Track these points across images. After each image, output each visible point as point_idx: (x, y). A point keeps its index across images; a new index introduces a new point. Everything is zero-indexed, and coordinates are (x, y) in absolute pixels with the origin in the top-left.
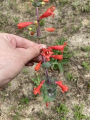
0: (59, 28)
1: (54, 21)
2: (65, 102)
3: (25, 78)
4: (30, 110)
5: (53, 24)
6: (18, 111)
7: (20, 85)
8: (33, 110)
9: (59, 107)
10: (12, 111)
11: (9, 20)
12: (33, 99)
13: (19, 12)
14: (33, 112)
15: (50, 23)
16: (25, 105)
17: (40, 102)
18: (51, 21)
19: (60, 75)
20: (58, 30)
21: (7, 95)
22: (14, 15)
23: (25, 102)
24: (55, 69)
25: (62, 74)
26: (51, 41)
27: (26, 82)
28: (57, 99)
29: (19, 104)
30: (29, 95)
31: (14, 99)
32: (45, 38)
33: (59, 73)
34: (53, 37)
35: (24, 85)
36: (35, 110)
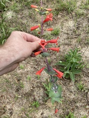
0: (73, 38)
1: (69, 32)
2: (74, 111)
3: (37, 83)
4: (40, 114)
5: (67, 34)
6: (28, 113)
7: (32, 88)
8: (42, 114)
9: (67, 115)
10: (23, 112)
11: (28, 28)
12: (43, 104)
13: (37, 21)
14: (42, 116)
16: (35, 109)
17: (49, 108)
18: (66, 32)
19: (71, 84)
20: (71, 40)
21: (20, 96)
22: (33, 24)
23: (35, 106)
24: (67, 77)
25: (73, 84)
26: (64, 50)
27: (38, 87)
28: (66, 107)
29: (30, 107)
30: (40, 99)
31: (25, 101)
32: (59, 46)
33: (70, 82)
34: (66, 47)
35: (36, 89)
36: (44, 115)
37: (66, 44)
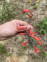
0: (46, 10)
1: (43, 7)
2: (46, 51)
4: (27, 52)
5: (42, 8)
6: (21, 51)
7: (23, 39)
8: (28, 52)
9: (42, 53)
10: (19, 51)
11: (19, 6)
12: (29, 47)
13: (24, 2)
14: (28, 53)
15: (41, 8)
16: (25, 49)
18: (41, 7)
20: (45, 12)
21: (17, 43)
22: (21, 4)
24: (42, 33)
25: (46, 36)
26: (40, 18)
28: (42, 49)
29: (22, 48)
30: (27, 45)
31: (19, 45)
32: (37, 16)
33: (44, 35)
34: (42, 16)
35: (25, 39)
36: (30, 52)
37: (41, 14)
